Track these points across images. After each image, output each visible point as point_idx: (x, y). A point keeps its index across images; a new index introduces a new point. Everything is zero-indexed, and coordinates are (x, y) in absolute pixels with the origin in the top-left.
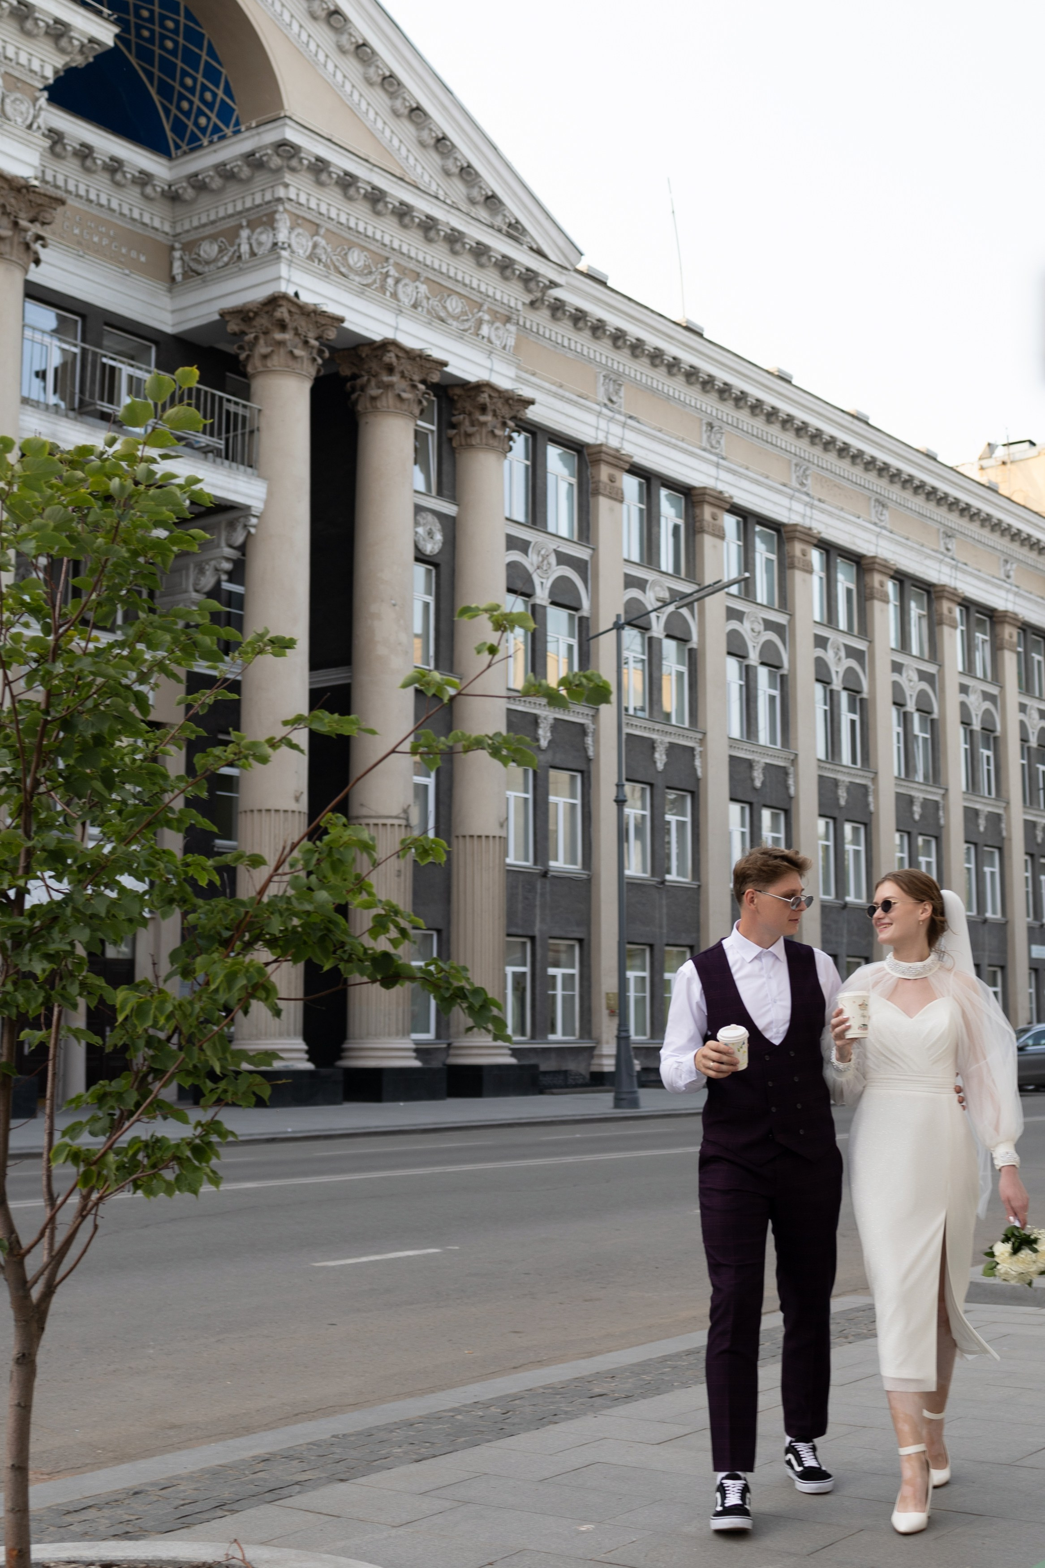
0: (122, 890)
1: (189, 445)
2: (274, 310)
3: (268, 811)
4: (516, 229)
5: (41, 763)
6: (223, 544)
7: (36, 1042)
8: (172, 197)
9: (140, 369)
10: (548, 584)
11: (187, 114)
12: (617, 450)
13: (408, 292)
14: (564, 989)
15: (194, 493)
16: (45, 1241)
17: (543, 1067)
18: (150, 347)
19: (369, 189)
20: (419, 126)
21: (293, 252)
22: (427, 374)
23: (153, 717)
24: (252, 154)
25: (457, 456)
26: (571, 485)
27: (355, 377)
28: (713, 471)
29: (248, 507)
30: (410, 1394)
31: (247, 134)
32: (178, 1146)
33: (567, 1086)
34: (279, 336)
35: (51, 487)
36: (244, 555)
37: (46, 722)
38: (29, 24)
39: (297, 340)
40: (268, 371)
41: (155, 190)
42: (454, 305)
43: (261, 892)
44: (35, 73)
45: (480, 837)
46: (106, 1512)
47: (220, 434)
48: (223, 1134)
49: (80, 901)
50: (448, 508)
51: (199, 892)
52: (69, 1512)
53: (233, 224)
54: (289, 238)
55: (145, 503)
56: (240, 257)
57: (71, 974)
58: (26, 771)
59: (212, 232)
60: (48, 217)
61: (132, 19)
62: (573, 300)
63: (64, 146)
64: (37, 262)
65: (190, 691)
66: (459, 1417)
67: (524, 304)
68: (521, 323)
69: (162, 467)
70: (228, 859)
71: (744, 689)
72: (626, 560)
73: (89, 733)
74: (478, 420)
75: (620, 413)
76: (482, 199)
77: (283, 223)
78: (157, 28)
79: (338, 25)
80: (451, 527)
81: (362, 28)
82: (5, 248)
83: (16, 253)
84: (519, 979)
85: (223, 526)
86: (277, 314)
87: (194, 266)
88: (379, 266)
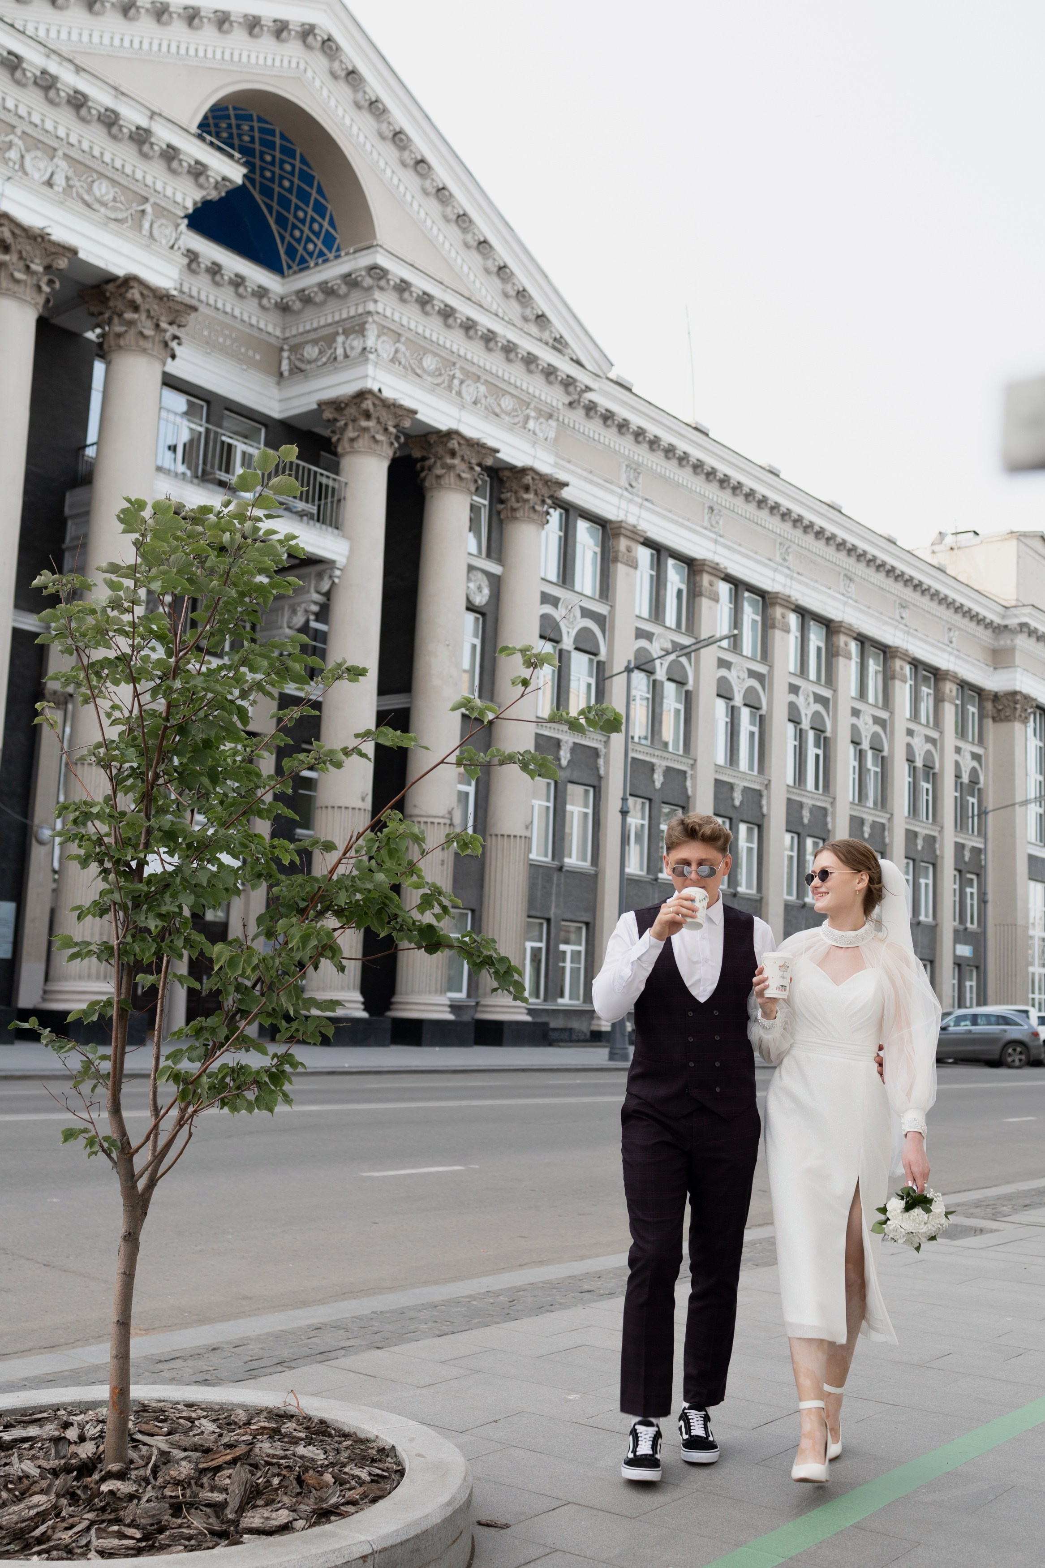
0: (221, 865)
1: (288, 509)
2: (361, 402)
3: (340, 807)
4: (560, 343)
5: (160, 761)
6: (312, 590)
7: (149, 984)
8: (284, 308)
9: (252, 446)
10: (573, 633)
11: (299, 241)
12: (634, 527)
13: (470, 391)
14: (572, 962)
15: (291, 546)
16: (150, 1143)
17: (553, 1025)
18: (261, 429)
19: (442, 306)
20: (485, 256)
21: (378, 355)
22: (483, 459)
23: (250, 728)
24: (349, 275)
25: (504, 526)
26: (595, 553)
27: (424, 459)
28: (711, 546)
29: (334, 562)
31: (346, 258)
32: (258, 1072)
33: (571, 1041)
34: (364, 423)
35: (177, 538)
36: (328, 599)
37: (166, 727)
38: (175, 164)
39: (379, 427)
40: (354, 452)
41: (269, 302)
42: (507, 403)
43: (332, 871)
44: (178, 204)
45: (509, 836)
46: (190, 1363)
47: (313, 501)
48: (294, 1064)
49: (187, 872)
50: (495, 568)
51: (282, 869)
52: (161, 1361)
53: (331, 331)
54: (376, 344)
55: (251, 554)
56: (335, 358)
57: (178, 931)
58: (149, 766)
59: (314, 337)
60: (183, 321)
61: (258, 162)
62: (604, 403)
63: (199, 264)
64: (173, 357)
65: (281, 707)
67: (564, 404)
68: (561, 419)
69: (265, 525)
70: (306, 843)
71: (729, 725)
72: (638, 617)
73: (200, 736)
74: (522, 497)
75: (638, 496)
76: (533, 317)
77: (372, 332)
78: (277, 170)
79: (423, 172)
80: (496, 583)
81: (443, 174)
82: (148, 345)
83: (158, 349)
84: (536, 952)
85: (313, 576)
86: (364, 406)
87: (297, 363)
88: (448, 369)
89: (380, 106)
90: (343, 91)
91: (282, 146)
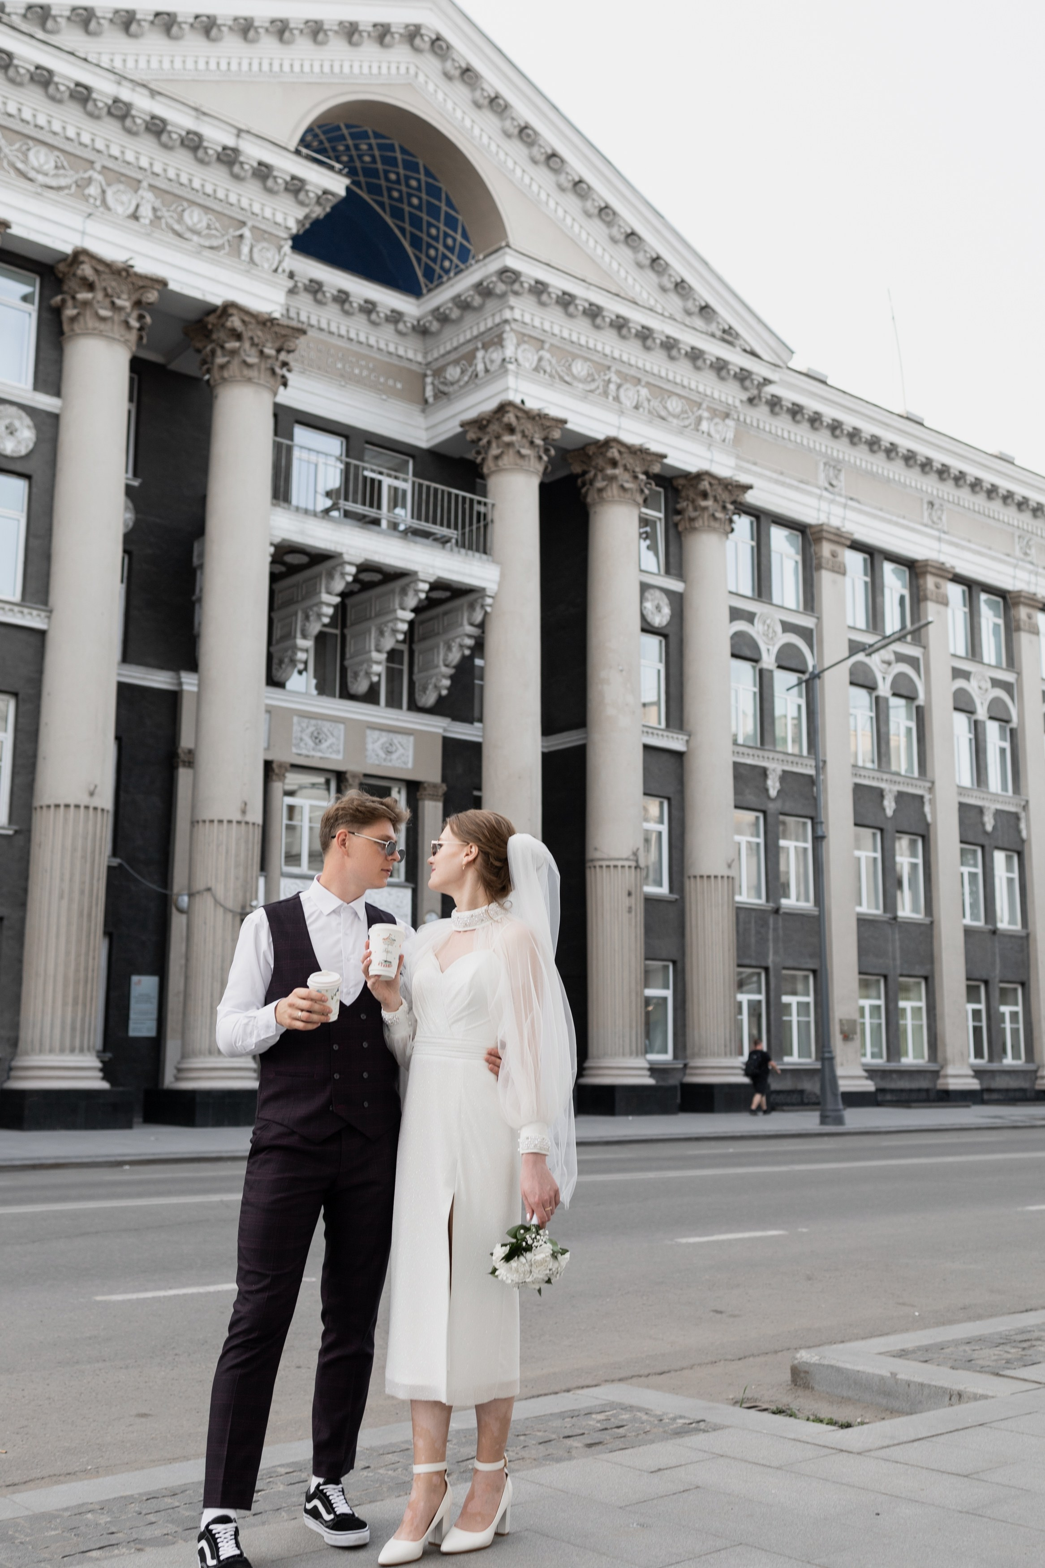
2: (503, 416)
4: (730, 334)
6: (465, 622)
8: (422, 331)
9: (397, 478)
10: (775, 650)
11: (434, 260)
12: (838, 529)
13: (629, 395)
18: (407, 462)
19: (588, 306)
20: (635, 249)
21: (519, 365)
22: (649, 466)
24: (480, 284)
25: (683, 539)
26: (797, 562)
27: (584, 473)
28: (935, 544)
29: (484, 590)
31: (477, 266)
34: (507, 438)
36: (483, 632)
38: (270, 183)
39: (524, 441)
40: (500, 470)
41: (406, 326)
42: (674, 405)
44: (280, 225)
45: (709, 877)
50: (676, 586)
53: (471, 348)
54: (516, 353)
56: (477, 376)
59: (456, 357)
60: (291, 345)
61: (383, 183)
62: (789, 396)
63: (324, 293)
64: (285, 386)
67: (741, 401)
68: (742, 419)
71: (973, 742)
72: (849, 627)
74: (700, 506)
75: (840, 495)
76: (697, 310)
77: (510, 341)
78: (404, 188)
79: (556, 167)
80: (678, 602)
81: (577, 166)
82: (253, 373)
83: (264, 377)
84: (754, 1007)
85: (465, 608)
86: (506, 419)
87: (442, 388)
88: (602, 374)
89: (501, 102)
90: (460, 91)
91: (404, 160)
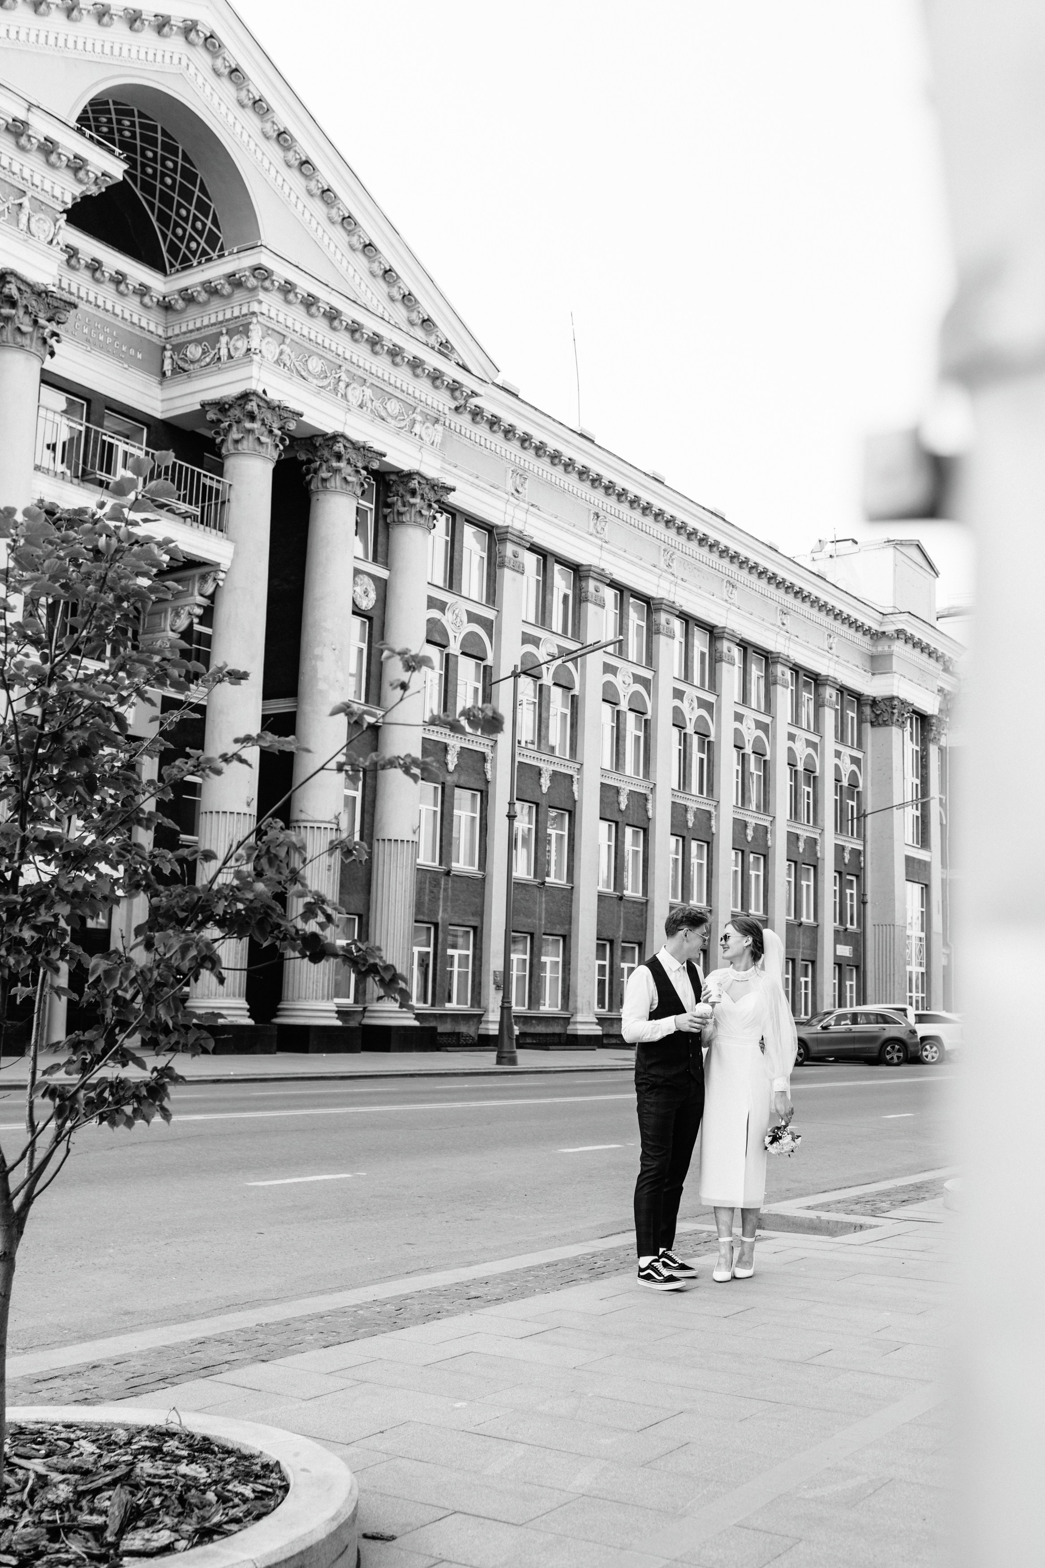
0: (99, 875)
1: (172, 511)
2: (245, 404)
3: (225, 812)
4: (447, 348)
6: (196, 593)
7: (25, 996)
8: (166, 307)
9: (134, 446)
10: (460, 638)
11: (181, 239)
12: (521, 532)
13: (355, 394)
14: (459, 967)
17: (440, 1029)
18: (142, 429)
19: (328, 309)
20: (371, 259)
21: (263, 357)
22: (369, 463)
23: (130, 732)
24: (233, 275)
25: (390, 530)
26: (482, 558)
27: (310, 461)
28: (597, 551)
29: (219, 564)
30: (322, 1292)
31: (230, 258)
33: (459, 1045)
34: (248, 425)
36: (213, 602)
38: (53, 158)
39: (263, 429)
40: (238, 453)
41: (152, 300)
42: (393, 407)
43: (213, 881)
44: (57, 198)
45: (396, 841)
47: (197, 503)
48: (174, 1077)
49: (64, 882)
50: (382, 573)
51: (162, 879)
52: (38, 1381)
53: (215, 331)
54: (260, 345)
55: (128, 558)
56: (219, 359)
57: (56, 942)
58: (23, 774)
59: (197, 337)
61: (139, 158)
62: (490, 408)
63: (78, 260)
64: (52, 354)
65: (163, 711)
66: (361, 1312)
67: (450, 409)
68: (447, 424)
69: (144, 529)
70: (189, 851)
71: (615, 731)
72: (524, 621)
73: (77, 744)
74: (408, 502)
75: (524, 501)
76: (420, 322)
77: (256, 332)
78: (159, 167)
79: (308, 173)
80: (383, 587)
81: (328, 176)
82: (26, 341)
83: (36, 346)
84: (423, 958)
86: (248, 407)
87: (180, 363)
88: (334, 372)
89: (264, 105)
90: (226, 88)
91: (163, 142)
